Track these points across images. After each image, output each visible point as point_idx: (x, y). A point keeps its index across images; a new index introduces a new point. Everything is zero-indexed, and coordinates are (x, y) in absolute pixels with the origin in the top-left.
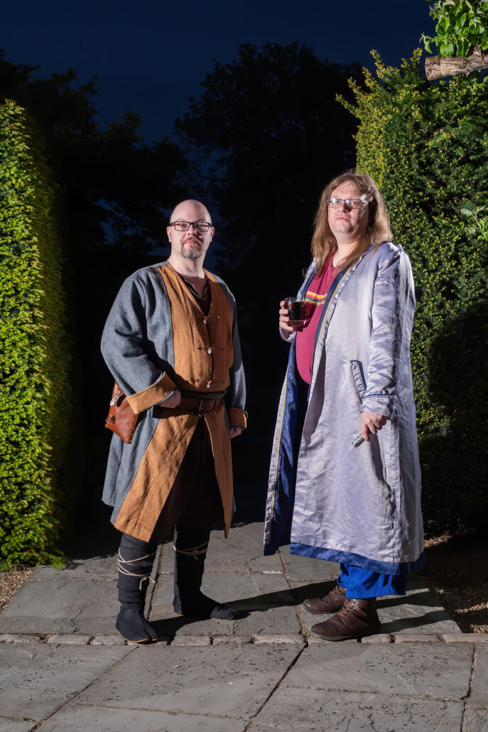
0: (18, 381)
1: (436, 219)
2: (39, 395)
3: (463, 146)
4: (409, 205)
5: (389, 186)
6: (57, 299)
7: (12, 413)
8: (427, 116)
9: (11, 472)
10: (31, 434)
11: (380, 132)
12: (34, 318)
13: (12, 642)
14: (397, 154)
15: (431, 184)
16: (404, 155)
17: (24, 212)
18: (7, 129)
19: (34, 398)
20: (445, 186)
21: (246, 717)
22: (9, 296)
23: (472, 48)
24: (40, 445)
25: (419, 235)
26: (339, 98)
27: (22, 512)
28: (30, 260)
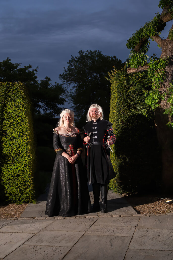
0: (23, 155)
1: (131, 110)
2: (29, 158)
3: (138, 91)
4: (124, 106)
5: (119, 102)
6: (32, 133)
7: (22, 163)
8: (128, 83)
9: (22, 179)
10: (27, 169)
11: (116, 88)
12: (27, 138)
13: (26, 219)
14: (120, 93)
15: (129, 101)
16: (122, 93)
17: (24, 111)
18: (19, 89)
19: (28, 159)
20: (133, 101)
21: (84, 232)
22: (21, 133)
23: (139, 66)
24: (29, 171)
25: (127, 114)
26: (105, 77)
27: (25, 189)
28: (26, 123)
